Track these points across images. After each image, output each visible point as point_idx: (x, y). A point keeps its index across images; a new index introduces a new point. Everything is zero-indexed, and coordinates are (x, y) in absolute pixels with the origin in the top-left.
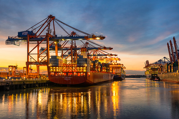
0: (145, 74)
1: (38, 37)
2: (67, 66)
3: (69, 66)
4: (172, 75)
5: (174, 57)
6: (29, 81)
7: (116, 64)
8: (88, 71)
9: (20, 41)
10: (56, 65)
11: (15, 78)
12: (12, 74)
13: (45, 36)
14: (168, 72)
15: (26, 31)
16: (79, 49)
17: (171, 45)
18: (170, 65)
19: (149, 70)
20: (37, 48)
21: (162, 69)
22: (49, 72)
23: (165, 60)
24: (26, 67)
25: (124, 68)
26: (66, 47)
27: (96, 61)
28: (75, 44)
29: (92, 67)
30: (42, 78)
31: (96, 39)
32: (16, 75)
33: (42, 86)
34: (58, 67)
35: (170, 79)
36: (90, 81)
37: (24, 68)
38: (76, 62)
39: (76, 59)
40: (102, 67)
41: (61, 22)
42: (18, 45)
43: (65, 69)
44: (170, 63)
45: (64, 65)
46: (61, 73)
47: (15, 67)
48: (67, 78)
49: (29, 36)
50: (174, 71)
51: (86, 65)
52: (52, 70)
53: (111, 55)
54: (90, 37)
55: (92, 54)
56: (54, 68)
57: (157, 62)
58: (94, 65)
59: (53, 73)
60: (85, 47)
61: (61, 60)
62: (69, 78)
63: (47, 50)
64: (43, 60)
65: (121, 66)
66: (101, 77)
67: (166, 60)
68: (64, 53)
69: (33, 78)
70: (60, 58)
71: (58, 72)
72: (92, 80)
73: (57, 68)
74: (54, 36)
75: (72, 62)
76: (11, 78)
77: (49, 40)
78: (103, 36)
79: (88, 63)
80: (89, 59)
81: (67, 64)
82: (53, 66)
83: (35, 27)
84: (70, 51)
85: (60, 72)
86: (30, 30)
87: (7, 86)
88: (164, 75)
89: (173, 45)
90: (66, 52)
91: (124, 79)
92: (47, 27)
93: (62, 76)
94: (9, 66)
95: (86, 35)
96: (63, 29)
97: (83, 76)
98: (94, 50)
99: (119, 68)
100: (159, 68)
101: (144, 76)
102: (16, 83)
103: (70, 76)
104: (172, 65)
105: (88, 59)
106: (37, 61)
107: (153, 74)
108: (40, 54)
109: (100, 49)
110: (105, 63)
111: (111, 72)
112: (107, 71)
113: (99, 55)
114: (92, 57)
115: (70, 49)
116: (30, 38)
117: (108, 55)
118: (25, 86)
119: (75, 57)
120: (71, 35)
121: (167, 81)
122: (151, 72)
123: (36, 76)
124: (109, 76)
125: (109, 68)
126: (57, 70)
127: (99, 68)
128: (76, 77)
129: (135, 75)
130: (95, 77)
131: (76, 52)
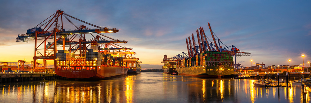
0: (163, 68)
1: (46, 33)
2: (75, 60)
3: (77, 60)
4: (190, 69)
5: (192, 53)
6: (36, 75)
7: (131, 58)
8: (98, 65)
9: (29, 38)
10: (63, 59)
11: (24, 71)
12: (20, 68)
13: (52, 31)
14: (186, 66)
15: (35, 28)
16: (88, 42)
17: (190, 41)
18: (188, 60)
19: (167, 64)
20: (44, 43)
21: (180, 63)
22: (56, 66)
23: (183, 55)
24: (33, 61)
25: (140, 62)
26: (75, 41)
27: (108, 55)
28: (84, 37)
29: (103, 61)
30: (49, 71)
31: (109, 32)
32: (24, 69)
33: (48, 79)
34: (66, 61)
35: (188, 73)
36: (100, 75)
37: (32, 62)
38: (85, 56)
39: (86, 53)
40: (114, 61)
41: (70, 16)
42: (26, 42)
43: (73, 63)
44: (188, 58)
45: (71, 59)
46: (69, 67)
47: (23, 61)
48: (75, 72)
49: (37, 32)
50: (192, 66)
51: (96, 59)
52: (59, 64)
53: (126, 49)
54: (102, 30)
55: (103, 47)
56: (61, 62)
57: (175, 57)
58: (106, 59)
59: (60, 67)
60: (96, 41)
61: (68, 54)
62: (77, 72)
63: (54, 44)
64: (50, 54)
65: (137, 60)
66: (113, 71)
67: (185, 56)
68: (71, 47)
69: (39, 71)
70: (68, 52)
71: (65, 66)
72: (102, 75)
73: (64, 62)
74: (62, 30)
75: (80, 56)
76: (20, 71)
77: (57, 35)
78: (116, 29)
79: (98, 57)
80: (100, 53)
81: (75, 58)
82: (60, 61)
83: (43, 24)
84: (79, 45)
85: (67, 66)
86: (38, 27)
87: (16, 78)
88: (182, 69)
89: (192, 42)
90: (74, 46)
91: (140, 73)
92: (55, 22)
93: (69, 70)
94: (19, 61)
95: (98, 28)
96: (72, 23)
97: (93, 70)
98: (106, 43)
99: (134, 62)
100: (177, 63)
101: (162, 71)
102: (24, 76)
103: (78, 70)
104: (190, 60)
105: (98, 53)
106: (44, 55)
107: (172, 69)
108: (47, 49)
109: (112, 42)
110: (118, 56)
111: (125, 66)
112: (120, 66)
113: (112, 49)
114: (104, 50)
115: (78, 43)
116: (38, 35)
117: (122, 49)
118: (32, 79)
119: (84, 51)
120: (80, 29)
121: (185, 75)
122: (169, 66)
123: (42, 70)
124: (122, 70)
125: (123, 62)
126: (64, 64)
127: (111, 62)
128: (85, 71)
129: (151, 69)
130: (106, 71)
131: (86, 46)
